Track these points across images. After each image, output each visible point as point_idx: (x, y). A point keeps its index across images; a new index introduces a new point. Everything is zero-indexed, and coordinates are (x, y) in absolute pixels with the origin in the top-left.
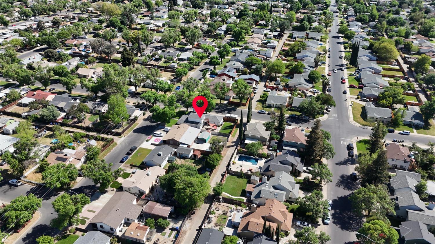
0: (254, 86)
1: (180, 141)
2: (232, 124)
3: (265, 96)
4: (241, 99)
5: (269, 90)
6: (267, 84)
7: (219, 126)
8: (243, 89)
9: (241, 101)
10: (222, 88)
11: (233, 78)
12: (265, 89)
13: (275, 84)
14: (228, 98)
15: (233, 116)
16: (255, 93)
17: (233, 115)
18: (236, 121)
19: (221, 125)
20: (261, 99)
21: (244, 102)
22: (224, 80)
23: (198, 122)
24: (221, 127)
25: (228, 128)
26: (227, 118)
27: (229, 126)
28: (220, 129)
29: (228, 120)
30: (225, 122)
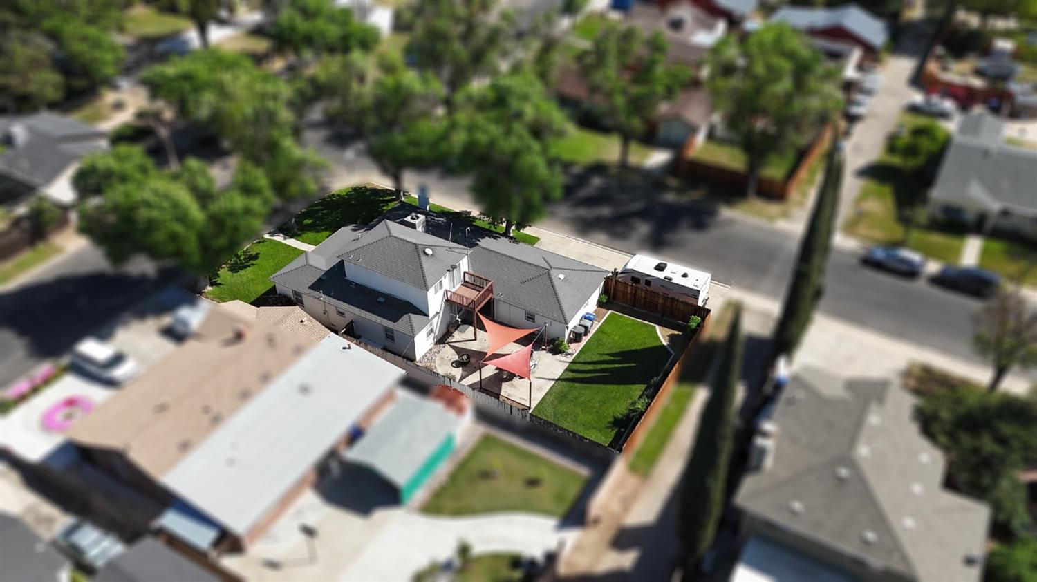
0: (850, 72)
1: (176, 480)
2: (662, 335)
3: (925, 144)
4: (758, 148)
5: (948, 105)
6: (933, 67)
7: (556, 348)
8: (784, 85)
9: (754, 165)
10: (641, 72)
11: (733, 21)
12: (918, 98)
13: (979, 73)
14: (675, 132)
15: (677, 280)
16: (852, 119)
17: (676, 272)
18: (695, 320)
19: (577, 338)
20: (896, 160)
21: (774, 171)
22: (677, 25)
23: (408, 302)
24: (570, 351)
25: (620, 366)
26: (629, 288)
27: (634, 348)
28: (560, 374)
29: (635, 298)
30: (610, 311)
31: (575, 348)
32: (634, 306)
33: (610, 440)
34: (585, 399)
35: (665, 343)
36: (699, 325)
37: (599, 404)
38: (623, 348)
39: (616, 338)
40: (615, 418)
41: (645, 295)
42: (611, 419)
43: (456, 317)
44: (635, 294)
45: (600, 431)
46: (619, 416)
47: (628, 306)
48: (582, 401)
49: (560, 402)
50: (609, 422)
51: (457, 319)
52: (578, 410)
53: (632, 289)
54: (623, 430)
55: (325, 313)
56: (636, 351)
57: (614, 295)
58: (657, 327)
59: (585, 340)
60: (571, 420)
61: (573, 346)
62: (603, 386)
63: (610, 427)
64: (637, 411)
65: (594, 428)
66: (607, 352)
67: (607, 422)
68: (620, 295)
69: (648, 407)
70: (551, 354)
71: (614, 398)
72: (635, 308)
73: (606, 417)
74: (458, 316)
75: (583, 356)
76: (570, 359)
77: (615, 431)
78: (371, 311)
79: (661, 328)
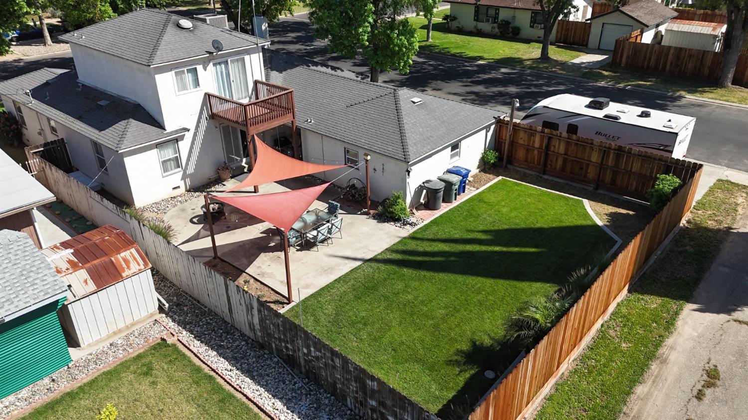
2: (596, 212)
7: (386, 213)
15: (630, 119)
17: (627, 111)
18: (668, 183)
23: (139, 104)
24: (412, 220)
25: (505, 249)
26: (537, 139)
27: (538, 225)
28: (380, 251)
29: (547, 155)
30: (500, 178)
31: (424, 218)
32: (544, 173)
33: (451, 395)
34: (416, 298)
35: (600, 223)
36: (675, 191)
37: (443, 312)
38: (517, 224)
39: (505, 210)
40: (474, 343)
41: (567, 149)
42: (465, 346)
43: (242, 161)
44: (548, 146)
45: (432, 369)
46: (487, 341)
47: (534, 173)
48: (409, 302)
49: (357, 298)
50: (459, 352)
51: (243, 164)
52: (394, 317)
53: (542, 138)
54: (490, 374)
55: (40, 134)
56: (540, 231)
57: (510, 151)
58: (586, 202)
59: (444, 208)
60: (369, 334)
61: (420, 214)
62: (460, 278)
63: (457, 363)
64: (529, 328)
65: (418, 361)
66: (481, 228)
67: (452, 351)
68: (521, 154)
69: (558, 318)
70: (375, 221)
71: (481, 303)
72: (546, 177)
73: (452, 340)
74: (244, 160)
75: (435, 228)
76: (407, 231)
77: (467, 375)
78: (80, 118)
79: (593, 203)
